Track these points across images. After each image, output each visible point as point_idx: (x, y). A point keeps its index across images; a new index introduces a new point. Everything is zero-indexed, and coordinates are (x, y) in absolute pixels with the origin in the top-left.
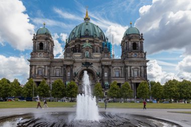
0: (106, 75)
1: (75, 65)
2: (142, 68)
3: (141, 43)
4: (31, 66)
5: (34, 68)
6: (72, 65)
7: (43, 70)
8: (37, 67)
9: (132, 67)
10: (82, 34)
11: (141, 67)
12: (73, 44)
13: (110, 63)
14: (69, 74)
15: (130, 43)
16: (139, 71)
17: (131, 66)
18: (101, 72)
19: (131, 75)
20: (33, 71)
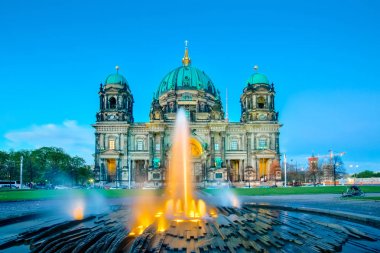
0: (217, 147)
1: (167, 132)
2: (273, 136)
3: (272, 97)
4: (97, 135)
5: (102, 137)
6: (164, 133)
7: (117, 141)
8: (107, 135)
9: (258, 135)
10: (179, 84)
11: (271, 134)
12: (165, 99)
13: (223, 129)
14: (158, 147)
15: (254, 97)
16: (268, 141)
17: (255, 134)
18: (209, 143)
19: (255, 146)
20: (101, 142)
